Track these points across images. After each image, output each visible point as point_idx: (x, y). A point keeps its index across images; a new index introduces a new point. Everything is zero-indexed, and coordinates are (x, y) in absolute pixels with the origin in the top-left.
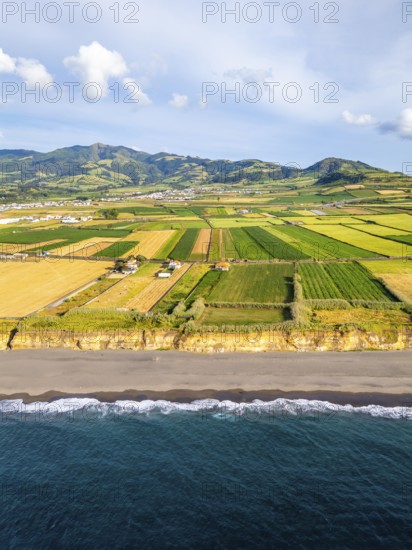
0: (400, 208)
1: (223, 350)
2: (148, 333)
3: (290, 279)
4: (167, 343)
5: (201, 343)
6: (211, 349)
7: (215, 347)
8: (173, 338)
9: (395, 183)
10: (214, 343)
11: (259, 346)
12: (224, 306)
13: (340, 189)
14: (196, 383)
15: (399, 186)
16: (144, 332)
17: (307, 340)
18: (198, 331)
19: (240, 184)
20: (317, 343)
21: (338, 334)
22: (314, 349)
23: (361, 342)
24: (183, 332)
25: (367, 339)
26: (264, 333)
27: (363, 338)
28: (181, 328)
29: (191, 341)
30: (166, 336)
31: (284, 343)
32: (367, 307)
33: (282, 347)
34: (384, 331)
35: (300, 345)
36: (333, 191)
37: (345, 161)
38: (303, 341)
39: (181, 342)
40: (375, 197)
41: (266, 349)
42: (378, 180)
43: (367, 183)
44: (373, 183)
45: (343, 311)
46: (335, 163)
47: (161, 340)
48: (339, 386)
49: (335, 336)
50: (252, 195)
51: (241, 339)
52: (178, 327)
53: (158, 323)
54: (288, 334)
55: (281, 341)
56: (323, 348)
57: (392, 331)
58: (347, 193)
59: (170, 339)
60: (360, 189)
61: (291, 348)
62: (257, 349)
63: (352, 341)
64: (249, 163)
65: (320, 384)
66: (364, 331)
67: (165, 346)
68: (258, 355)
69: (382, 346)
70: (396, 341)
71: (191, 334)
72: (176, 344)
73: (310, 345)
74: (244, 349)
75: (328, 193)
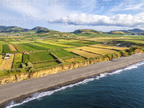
0: (60, 38)
1: (46, 75)
2: (17, 75)
3: (51, 54)
4: (25, 77)
5: (39, 74)
6: (42, 75)
7: (43, 75)
8: (27, 75)
9: (56, 33)
10: (43, 73)
11: (56, 71)
12: (38, 63)
13: (44, 34)
14: (45, 86)
15: (57, 33)
16: (15, 75)
17: (67, 67)
18: (37, 71)
19: (12, 33)
20: (70, 67)
21: (74, 64)
22: (69, 69)
23: (79, 65)
24: (31, 72)
25: (80, 64)
26: (56, 68)
27: (79, 64)
28: (30, 71)
29: (35, 75)
30: (24, 75)
31: (62, 69)
32: (74, 58)
33: (62, 70)
34: (82, 62)
35: (66, 69)
36: (42, 34)
37: (42, 28)
38: (67, 68)
39: (31, 75)
40: (53, 36)
41: (57, 72)
42: (52, 32)
43: (50, 32)
44: (51, 33)
45: (70, 59)
46: (40, 28)
47: (23, 76)
48: (81, 76)
49: (73, 65)
50: (18, 36)
51: (50, 70)
52: (28, 71)
53: (20, 72)
54: (63, 66)
55: (61, 69)
56: (71, 69)
57: (84, 62)
58: (46, 35)
59: (26, 76)
60: (49, 34)
61: (64, 70)
62: (55, 73)
63: (77, 65)
64: (13, 27)
65: (77, 77)
66: (79, 62)
67: (25, 78)
68: (56, 74)
69: (83, 66)
70: (85, 64)
71: (34, 72)
72: (29, 77)
73: (68, 68)
74: (52, 73)
75: (41, 35)
